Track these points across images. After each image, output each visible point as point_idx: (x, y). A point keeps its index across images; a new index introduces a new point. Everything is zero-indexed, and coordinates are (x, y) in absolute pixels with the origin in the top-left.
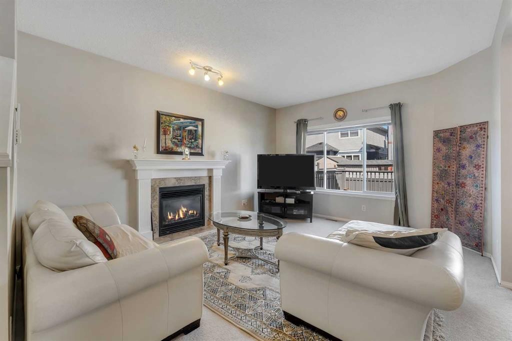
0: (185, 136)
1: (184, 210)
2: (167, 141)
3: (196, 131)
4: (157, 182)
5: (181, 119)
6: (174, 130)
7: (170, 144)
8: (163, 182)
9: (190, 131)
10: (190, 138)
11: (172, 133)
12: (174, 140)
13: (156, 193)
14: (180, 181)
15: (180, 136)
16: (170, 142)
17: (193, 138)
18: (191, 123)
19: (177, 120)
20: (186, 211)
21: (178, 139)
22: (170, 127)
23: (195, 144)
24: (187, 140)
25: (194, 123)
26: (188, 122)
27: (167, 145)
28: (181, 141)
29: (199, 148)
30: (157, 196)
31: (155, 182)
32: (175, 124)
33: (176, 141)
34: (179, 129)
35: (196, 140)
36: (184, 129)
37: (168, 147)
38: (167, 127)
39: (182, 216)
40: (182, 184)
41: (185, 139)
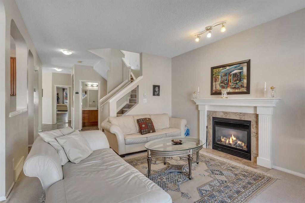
0: (230, 79)
1: (234, 139)
2: (217, 86)
3: (240, 72)
4: (211, 113)
5: (227, 67)
6: (221, 77)
7: (218, 88)
8: (214, 114)
9: (235, 75)
10: (234, 80)
11: (220, 79)
12: (221, 84)
13: (211, 120)
14: (227, 115)
15: (226, 80)
16: (219, 86)
17: (237, 80)
18: (236, 67)
19: (224, 69)
20: (235, 140)
21: (224, 83)
22: (219, 75)
23: (240, 84)
24: (232, 82)
25: (239, 66)
26: (233, 67)
27: (217, 88)
28: (227, 84)
29: (243, 87)
30: (211, 122)
31: (210, 113)
32: (222, 72)
33: (223, 84)
34: (226, 75)
35: (240, 80)
36: (229, 74)
37: (217, 90)
38: (217, 76)
39: (231, 142)
40: (228, 117)
41: (231, 82)
